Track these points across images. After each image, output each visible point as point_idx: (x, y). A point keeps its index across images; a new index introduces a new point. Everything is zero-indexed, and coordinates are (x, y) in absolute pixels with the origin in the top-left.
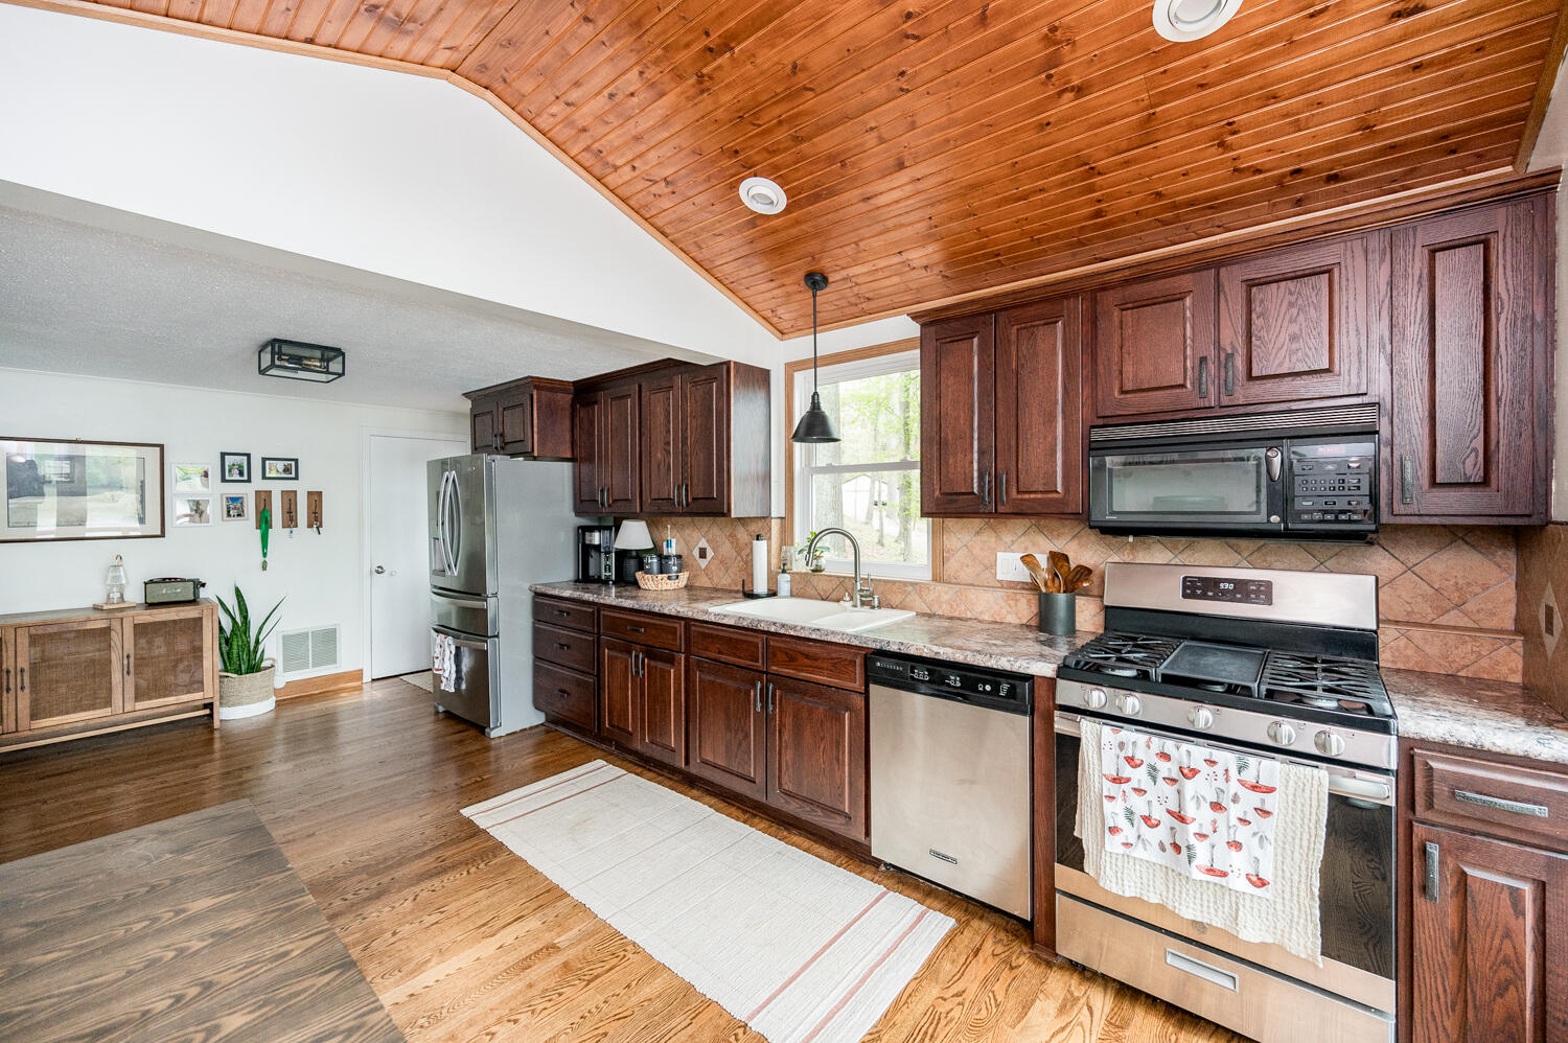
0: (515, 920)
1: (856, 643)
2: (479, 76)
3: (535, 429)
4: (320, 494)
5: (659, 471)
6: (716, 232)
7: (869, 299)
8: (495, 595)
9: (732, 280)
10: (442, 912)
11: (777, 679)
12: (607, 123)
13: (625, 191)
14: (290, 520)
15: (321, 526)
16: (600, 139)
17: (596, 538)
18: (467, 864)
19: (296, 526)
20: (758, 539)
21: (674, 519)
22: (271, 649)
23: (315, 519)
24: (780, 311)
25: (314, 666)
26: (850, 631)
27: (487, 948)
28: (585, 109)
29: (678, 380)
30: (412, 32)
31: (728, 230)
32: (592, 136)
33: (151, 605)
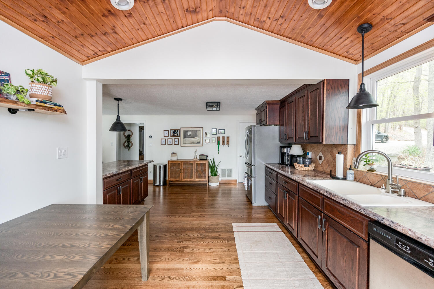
0: (222, 263)
1: (363, 212)
2: (221, 15)
3: (267, 117)
4: (229, 137)
5: (300, 127)
6: (307, 28)
7: (404, 24)
8: (255, 165)
9: (323, 45)
10: (210, 250)
11: (327, 217)
12: (255, 7)
13: (271, 29)
14: (223, 143)
15: (229, 145)
16: (256, 14)
17: (285, 150)
18: (223, 239)
19: (224, 144)
20: (339, 154)
21: (311, 145)
22: (219, 172)
23: (228, 143)
24: (351, 51)
25: (227, 177)
26: (363, 205)
27: (211, 267)
28: (248, 6)
29: (306, 93)
30: (199, 11)
31: (312, 24)
32: (254, 15)
33: (200, 160)
